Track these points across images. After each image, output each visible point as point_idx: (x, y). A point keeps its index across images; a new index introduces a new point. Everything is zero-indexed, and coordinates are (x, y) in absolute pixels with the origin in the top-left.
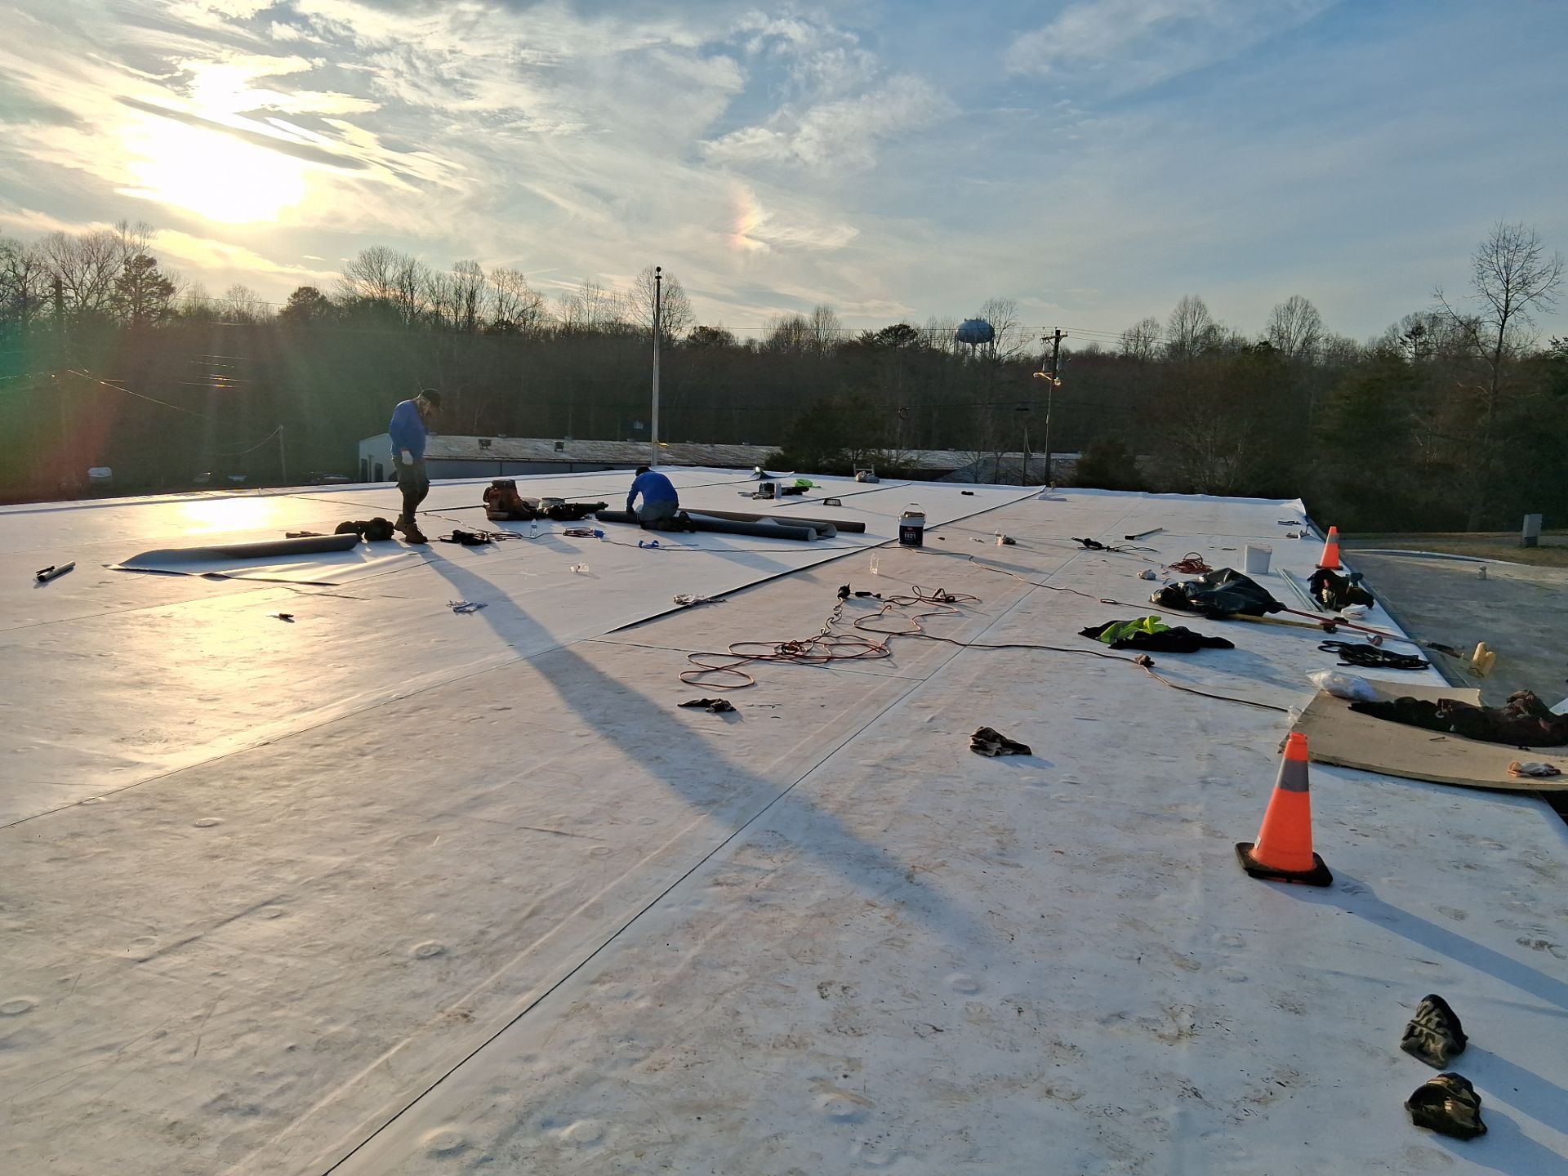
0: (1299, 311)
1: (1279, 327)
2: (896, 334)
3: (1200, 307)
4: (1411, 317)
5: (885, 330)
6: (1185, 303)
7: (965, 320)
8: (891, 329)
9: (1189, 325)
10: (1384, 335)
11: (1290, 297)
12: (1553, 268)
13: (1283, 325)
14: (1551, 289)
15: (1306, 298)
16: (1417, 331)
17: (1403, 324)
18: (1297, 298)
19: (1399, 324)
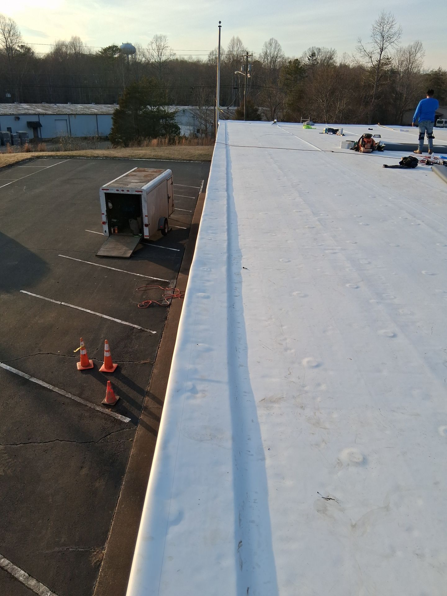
0: (273, 45)
1: (267, 51)
2: (112, 50)
3: (239, 41)
4: (311, 49)
5: (107, 48)
6: (233, 40)
7: (123, 43)
8: (110, 48)
9: (236, 49)
10: (302, 56)
11: (270, 39)
12: (398, 32)
13: (268, 51)
14: (397, 40)
15: (276, 39)
16: (313, 55)
17: (308, 51)
18: (272, 39)
19: (307, 51)
